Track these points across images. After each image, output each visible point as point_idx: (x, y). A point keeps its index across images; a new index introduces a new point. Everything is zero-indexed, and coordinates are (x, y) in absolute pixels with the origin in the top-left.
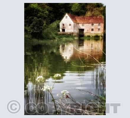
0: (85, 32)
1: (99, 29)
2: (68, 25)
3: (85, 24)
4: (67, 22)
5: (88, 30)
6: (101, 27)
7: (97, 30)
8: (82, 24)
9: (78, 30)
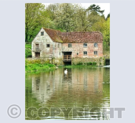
0: (73, 56)
1: (96, 52)
2: (45, 46)
3: (72, 44)
4: (43, 41)
5: (78, 54)
6: (99, 48)
7: (93, 53)
8: (68, 44)
9: (61, 53)
